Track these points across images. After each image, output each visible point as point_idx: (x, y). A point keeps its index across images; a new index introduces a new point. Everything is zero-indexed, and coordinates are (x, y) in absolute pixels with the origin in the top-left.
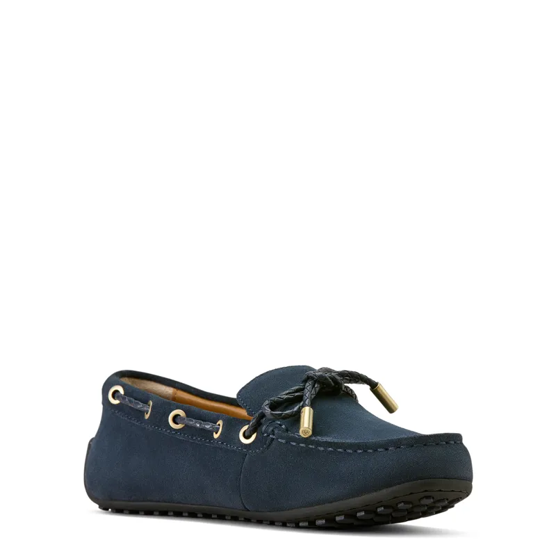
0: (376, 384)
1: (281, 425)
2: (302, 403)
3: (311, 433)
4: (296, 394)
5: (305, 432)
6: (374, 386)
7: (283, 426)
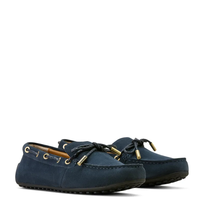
0: (151, 143)
1: (129, 156)
2: (134, 149)
3: (140, 158)
4: (132, 146)
5: (139, 157)
6: (150, 143)
7: (130, 156)
